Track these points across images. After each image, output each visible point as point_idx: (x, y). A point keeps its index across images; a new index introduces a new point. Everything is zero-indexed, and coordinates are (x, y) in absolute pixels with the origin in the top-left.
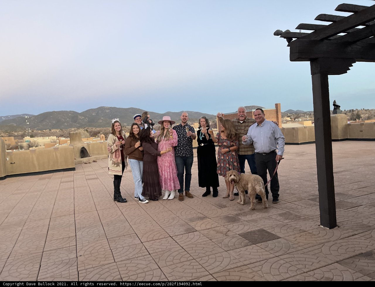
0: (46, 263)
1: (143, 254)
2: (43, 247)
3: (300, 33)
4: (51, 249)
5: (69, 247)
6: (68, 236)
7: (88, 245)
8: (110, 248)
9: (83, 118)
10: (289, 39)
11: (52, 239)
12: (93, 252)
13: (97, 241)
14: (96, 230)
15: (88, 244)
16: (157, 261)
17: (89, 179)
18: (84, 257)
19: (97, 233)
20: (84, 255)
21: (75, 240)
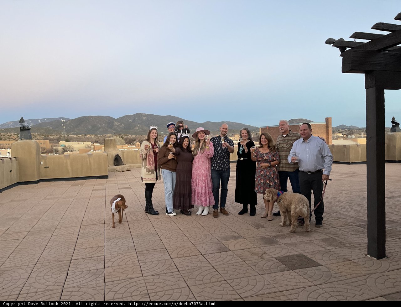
0: (74, 271)
1: (172, 271)
2: (72, 255)
3: (355, 42)
4: (80, 257)
5: (97, 257)
6: (97, 246)
7: (116, 257)
8: (138, 262)
9: (119, 124)
10: (342, 49)
11: (81, 248)
12: (121, 264)
13: (126, 253)
14: (126, 242)
15: (116, 255)
16: (186, 278)
17: (121, 188)
18: (112, 268)
19: (126, 244)
20: (112, 267)
21: (104, 250)
